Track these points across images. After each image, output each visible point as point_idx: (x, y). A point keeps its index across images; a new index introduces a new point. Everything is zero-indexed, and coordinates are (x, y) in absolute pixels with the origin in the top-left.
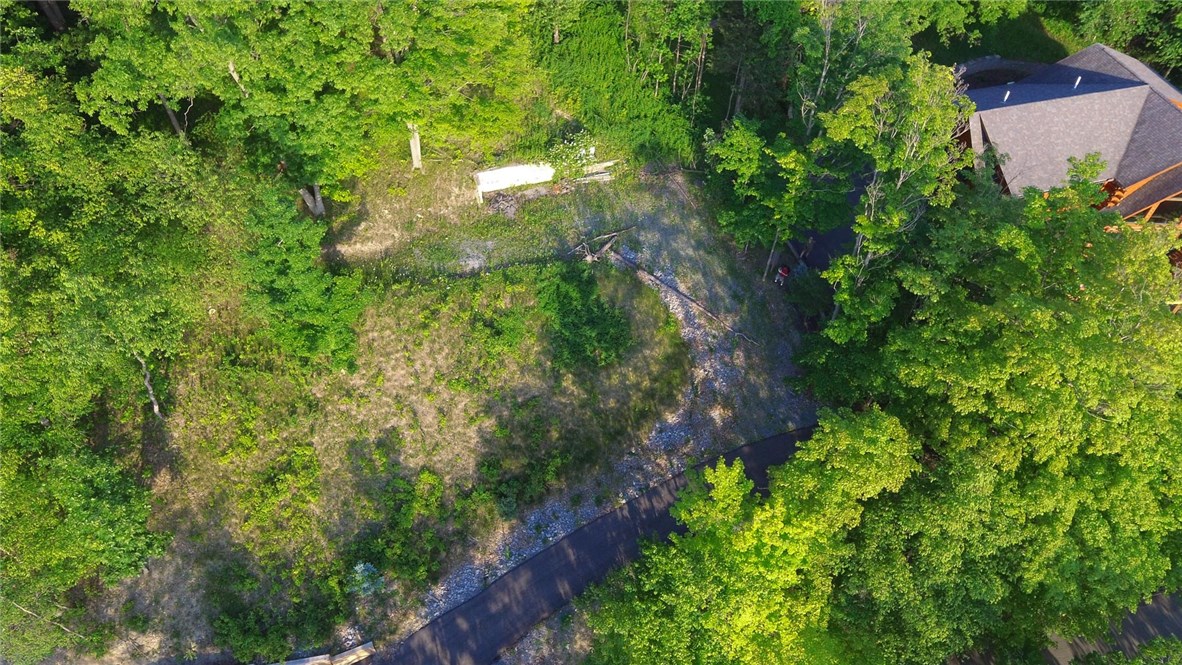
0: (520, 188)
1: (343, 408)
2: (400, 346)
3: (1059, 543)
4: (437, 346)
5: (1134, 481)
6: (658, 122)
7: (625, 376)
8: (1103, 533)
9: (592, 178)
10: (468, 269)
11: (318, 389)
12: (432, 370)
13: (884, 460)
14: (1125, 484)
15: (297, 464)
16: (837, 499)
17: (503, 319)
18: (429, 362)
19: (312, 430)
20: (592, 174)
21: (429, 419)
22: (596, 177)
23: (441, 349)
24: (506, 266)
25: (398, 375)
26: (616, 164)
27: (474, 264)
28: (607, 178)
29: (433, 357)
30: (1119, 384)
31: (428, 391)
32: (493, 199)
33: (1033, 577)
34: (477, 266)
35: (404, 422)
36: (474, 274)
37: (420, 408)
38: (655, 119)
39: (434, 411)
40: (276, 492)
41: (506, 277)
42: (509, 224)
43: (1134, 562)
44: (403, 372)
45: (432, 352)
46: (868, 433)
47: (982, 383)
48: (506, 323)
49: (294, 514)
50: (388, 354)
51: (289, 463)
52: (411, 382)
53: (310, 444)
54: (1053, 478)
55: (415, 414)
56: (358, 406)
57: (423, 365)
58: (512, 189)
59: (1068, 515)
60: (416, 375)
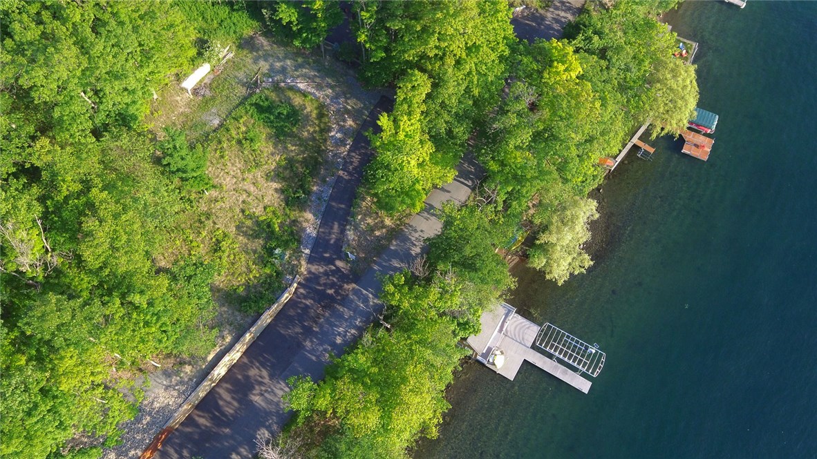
0: (201, 81)
1: (218, 207)
2: (219, 170)
3: (476, 77)
4: (232, 161)
5: (482, 47)
6: (232, 19)
7: (308, 131)
8: (484, 67)
9: (225, 59)
10: (216, 126)
11: (203, 207)
12: (239, 171)
13: (423, 84)
14: (481, 49)
15: (220, 238)
16: (416, 105)
17: (249, 134)
18: (235, 169)
19: (215, 223)
20: (225, 57)
21: (252, 189)
22: (227, 57)
23: (235, 161)
24: (230, 114)
25: (228, 182)
26: (230, 47)
27: (216, 122)
28: (232, 55)
29: (234, 166)
30: (465, 22)
31: (243, 179)
32: (195, 91)
33: (476, 92)
34: (218, 122)
35: (244, 196)
36: (221, 125)
37: (245, 187)
38: (230, 18)
39: (252, 185)
40: (223, 252)
41: (235, 119)
42: (213, 98)
43: (496, 71)
44: (229, 179)
45: (233, 164)
46: (414, 79)
47: (432, 44)
48: (251, 134)
49: (235, 255)
50: (218, 176)
51: (217, 240)
52: (235, 180)
53: (218, 228)
54: (464, 59)
55: (246, 191)
56: (224, 203)
57: (234, 171)
58: (197, 84)
59: (474, 68)
60: (234, 177)
